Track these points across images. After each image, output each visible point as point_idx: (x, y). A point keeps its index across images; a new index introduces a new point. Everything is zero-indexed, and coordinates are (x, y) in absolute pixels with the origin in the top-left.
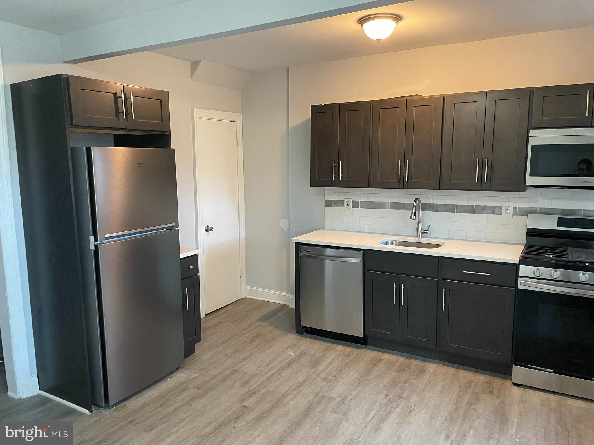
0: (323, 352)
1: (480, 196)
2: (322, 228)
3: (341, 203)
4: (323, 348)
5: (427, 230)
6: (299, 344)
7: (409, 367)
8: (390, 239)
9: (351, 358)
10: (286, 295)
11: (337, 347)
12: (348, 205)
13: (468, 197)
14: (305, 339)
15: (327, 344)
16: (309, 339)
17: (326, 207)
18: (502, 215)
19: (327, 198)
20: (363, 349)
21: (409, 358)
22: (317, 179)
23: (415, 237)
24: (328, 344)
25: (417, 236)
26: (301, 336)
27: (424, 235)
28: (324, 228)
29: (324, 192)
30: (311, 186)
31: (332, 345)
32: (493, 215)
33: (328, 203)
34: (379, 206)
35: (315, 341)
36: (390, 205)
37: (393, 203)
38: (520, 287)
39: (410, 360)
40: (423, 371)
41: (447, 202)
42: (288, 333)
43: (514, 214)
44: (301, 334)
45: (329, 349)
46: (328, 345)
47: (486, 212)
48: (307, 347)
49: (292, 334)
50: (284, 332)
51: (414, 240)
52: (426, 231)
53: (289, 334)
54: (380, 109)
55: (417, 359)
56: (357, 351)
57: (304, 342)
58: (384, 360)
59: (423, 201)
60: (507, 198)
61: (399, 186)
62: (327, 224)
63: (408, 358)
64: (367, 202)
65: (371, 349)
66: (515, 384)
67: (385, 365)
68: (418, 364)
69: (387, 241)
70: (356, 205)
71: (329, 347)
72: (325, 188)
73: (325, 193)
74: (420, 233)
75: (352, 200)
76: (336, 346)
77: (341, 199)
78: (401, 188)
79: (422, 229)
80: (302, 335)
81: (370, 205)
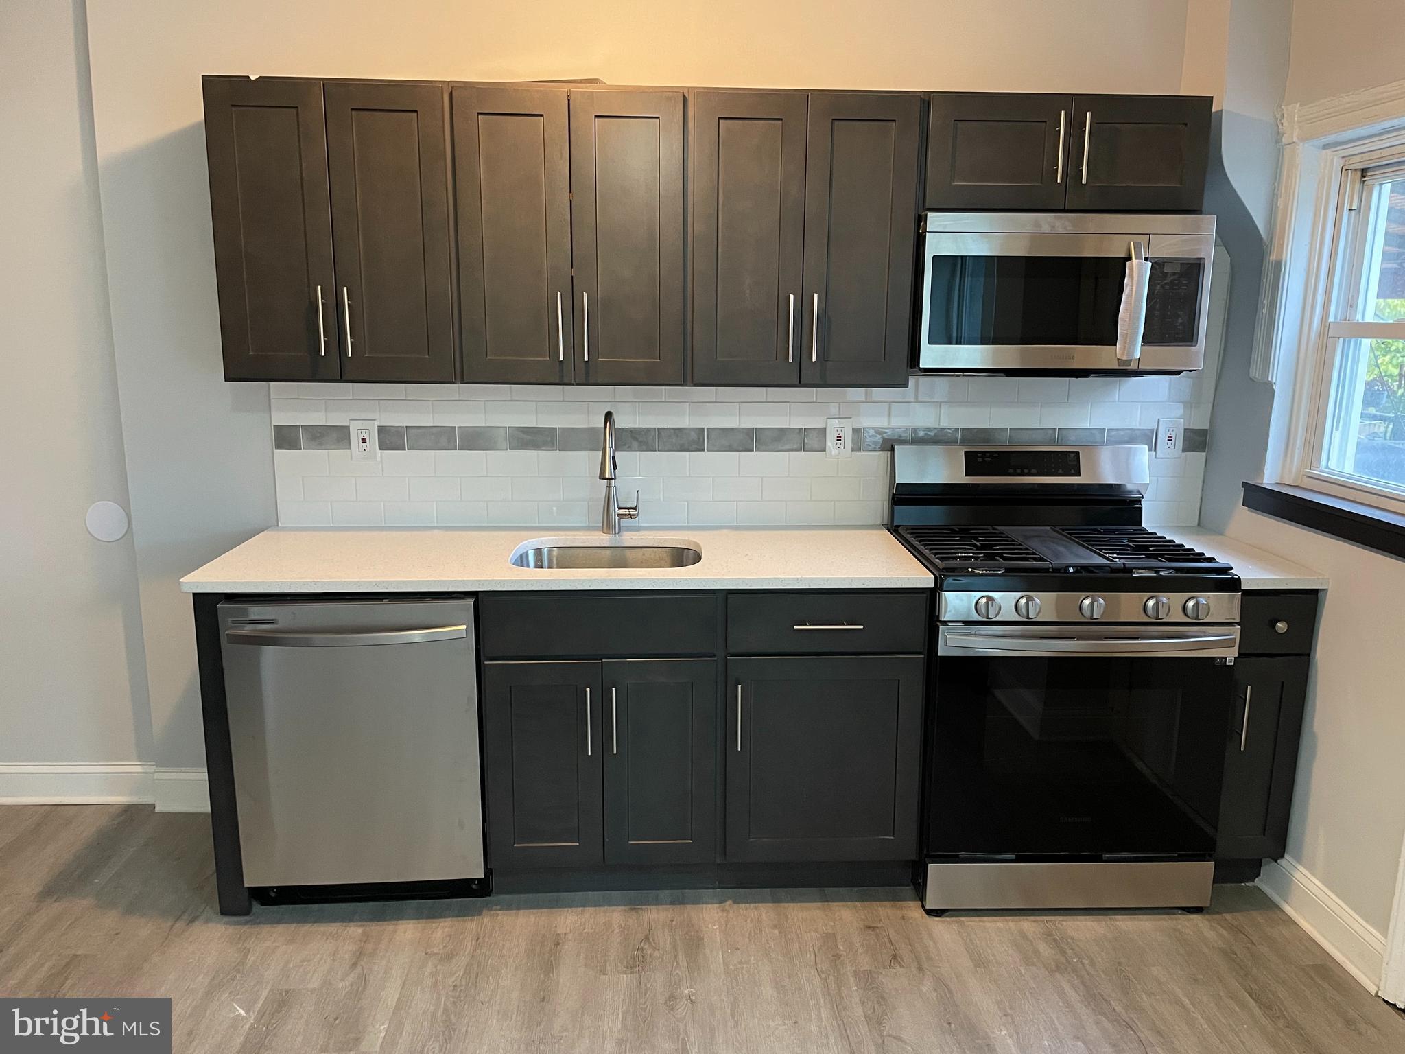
0: (354, 965)
1: (768, 401)
2: (268, 524)
3: (337, 436)
4: (347, 949)
5: (635, 509)
6: (251, 960)
7: (651, 940)
8: (531, 543)
9: (462, 960)
10: (139, 769)
11: (395, 931)
12: (364, 441)
13: (737, 404)
14: (265, 930)
15: (355, 930)
16: (280, 928)
17: (278, 453)
18: (824, 450)
19: (282, 418)
20: (485, 912)
21: (634, 904)
22: (251, 353)
23: (598, 530)
25: (608, 526)
27: (628, 522)
28: (278, 525)
29: (270, 400)
30: (225, 380)
31: (375, 928)
32: (802, 452)
33: (286, 438)
34: (474, 440)
35: (305, 928)
36: (512, 436)
37: (518, 428)
38: (942, 651)
40: (694, 943)
41: (685, 422)
43: (856, 447)
45: (370, 947)
46: (360, 931)
47: (788, 447)
48: (287, 963)
49: (208, 921)
51: (601, 539)
52: (633, 512)
53: (196, 925)
54: (479, 114)
55: (658, 902)
56: (471, 926)
57: (268, 944)
58: (570, 937)
59: (620, 422)
60: (837, 405)
61: (562, 377)
62: (289, 508)
63: (631, 904)
64: (434, 430)
65: (509, 907)
66: (932, 913)
67: (578, 955)
68: (672, 921)
69: (522, 551)
70: (390, 439)
71: (366, 938)
72: (272, 384)
73: (273, 402)
74: (617, 518)
75: (377, 424)
77: (336, 421)
78: (565, 381)
79: (621, 506)
80: (246, 918)
81: (443, 439)
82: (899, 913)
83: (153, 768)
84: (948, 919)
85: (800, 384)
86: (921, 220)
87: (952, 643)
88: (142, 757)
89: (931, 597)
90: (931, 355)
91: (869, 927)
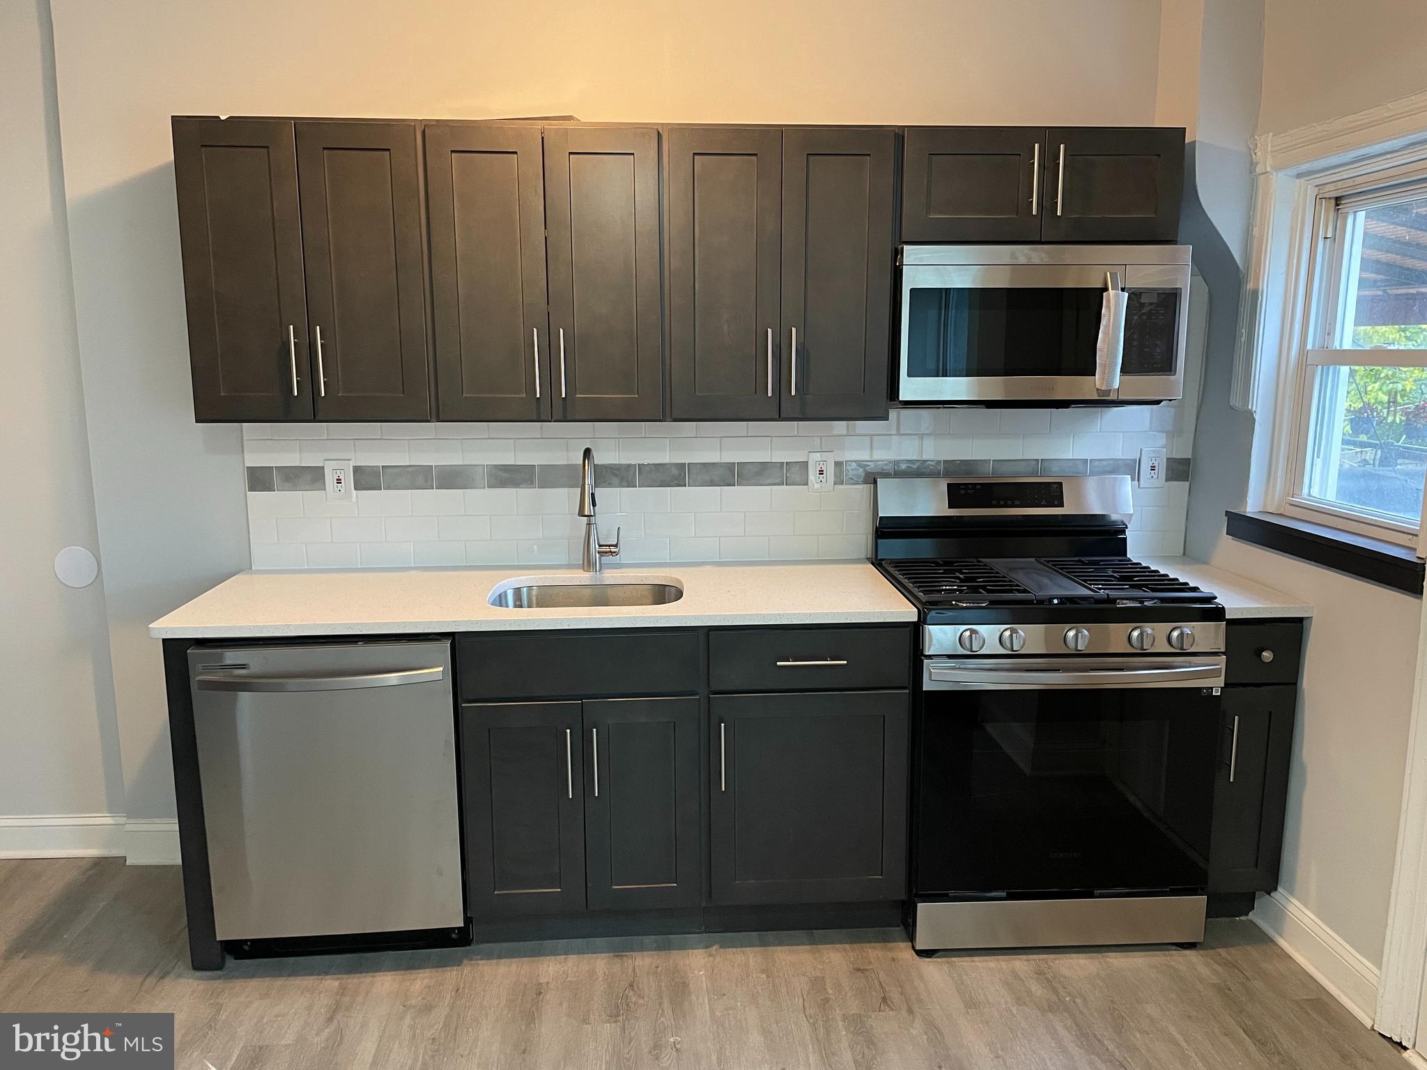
0: (330, 1019)
1: (749, 435)
2: (242, 566)
3: (313, 477)
4: (323, 1002)
5: (616, 546)
6: (224, 1015)
7: (635, 987)
8: (509, 582)
9: (441, 1013)
10: (109, 821)
12: (339, 481)
13: (718, 439)
17: (252, 495)
18: (806, 484)
19: (255, 459)
21: (618, 951)
22: (222, 394)
23: (580, 568)
24: (338, 979)
25: (588, 564)
26: (220, 978)
27: (607, 559)
28: (251, 569)
29: (242, 442)
30: (196, 422)
31: (353, 981)
32: (784, 487)
33: (259, 479)
34: (451, 479)
36: (490, 475)
37: (496, 466)
38: (927, 686)
39: (625, 958)
40: (679, 990)
41: (665, 457)
42: (162, 978)
43: (839, 481)
44: (218, 970)
45: (346, 1000)
47: (769, 481)
48: (262, 1017)
49: (180, 976)
50: (140, 980)
51: (582, 577)
52: (613, 549)
53: (167, 980)
54: (452, 152)
56: (451, 976)
58: (552, 986)
59: (600, 458)
60: (819, 438)
61: (539, 414)
62: (263, 549)
63: (615, 952)
64: (410, 469)
65: (489, 956)
66: (923, 954)
67: (561, 1004)
68: (657, 967)
69: (501, 591)
70: (366, 479)
71: (342, 990)
72: (244, 424)
73: (245, 443)
74: (598, 555)
75: (352, 464)
76: (366, 979)
77: (310, 460)
78: (543, 418)
79: (601, 543)
81: (420, 478)
82: (890, 955)
83: (123, 820)
84: (939, 960)
85: (780, 418)
86: (898, 253)
87: (936, 677)
88: (112, 808)
89: (915, 631)
90: (910, 388)
91: (858, 970)
